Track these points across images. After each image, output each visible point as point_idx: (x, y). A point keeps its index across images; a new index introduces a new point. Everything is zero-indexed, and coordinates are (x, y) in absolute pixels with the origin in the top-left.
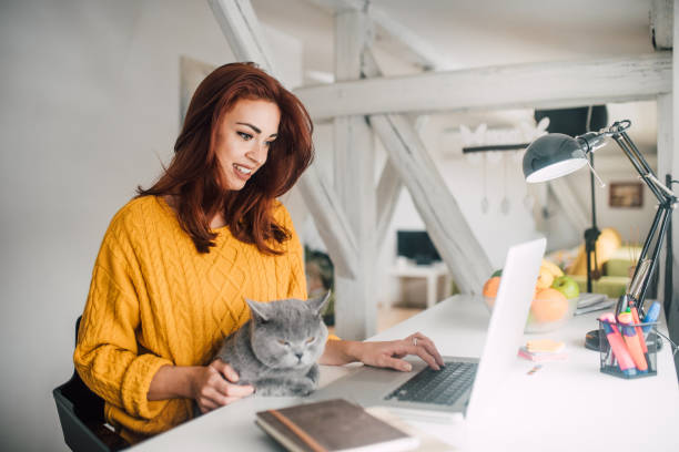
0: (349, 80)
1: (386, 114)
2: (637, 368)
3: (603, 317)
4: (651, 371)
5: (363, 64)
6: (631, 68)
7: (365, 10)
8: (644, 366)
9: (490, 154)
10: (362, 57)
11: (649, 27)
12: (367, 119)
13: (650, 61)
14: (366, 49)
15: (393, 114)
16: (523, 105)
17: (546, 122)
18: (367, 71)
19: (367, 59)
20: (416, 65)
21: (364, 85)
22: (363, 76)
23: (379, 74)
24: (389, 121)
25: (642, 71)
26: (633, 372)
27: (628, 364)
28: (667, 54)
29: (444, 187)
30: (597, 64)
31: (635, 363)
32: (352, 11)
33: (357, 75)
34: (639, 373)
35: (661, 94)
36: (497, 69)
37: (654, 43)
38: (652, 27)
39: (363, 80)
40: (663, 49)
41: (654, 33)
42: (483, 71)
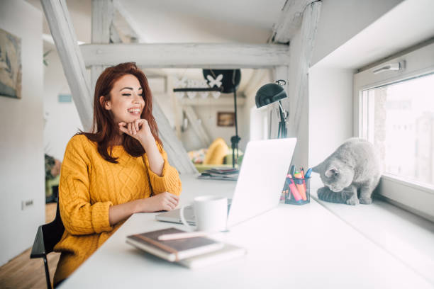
0: (102, 43)
2: (302, 200)
4: (308, 201)
5: (111, 34)
6: (265, 51)
8: (305, 199)
9: (189, 93)
10: (110, 29)
11: (272, 31)
13: (274, 49)
14: (112, 24)
17: (220, 77)
18: (113, 40)
19: (113, 31)
21: (112, 46)
22: (111, 42)
23: (121, 41)
25: (270, 53)
26: (301, 202)
27: (299, 198)
28: (284, 48)
29: (162, 113)
30: (249, 47)
31: (302, 197)
33: (108, 41)
34: (304, 202)
35: (279, 66)
36: (196, 45)
37: (273, 39)
38: (274, 31)
39: (112, 44)
40: (279, 43)
41: (276, 33)
42: (188, 45)
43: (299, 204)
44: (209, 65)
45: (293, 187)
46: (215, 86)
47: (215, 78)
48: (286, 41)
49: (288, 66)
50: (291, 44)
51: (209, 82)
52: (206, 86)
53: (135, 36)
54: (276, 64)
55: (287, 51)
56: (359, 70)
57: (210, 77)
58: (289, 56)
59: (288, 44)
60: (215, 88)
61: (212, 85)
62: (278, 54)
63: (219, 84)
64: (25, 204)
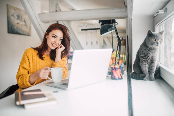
0: (53, 12)
1: (62, 21)
2: (119, 78)
3: (112, 67)
4: (122, 78)
5: (56, 8)
6: (120, 11)
8: (120, 77)
9: (88, 31)
10: (56, 6)
12: (58, 22)
14: (57, 4)
15: (64, 21)
16: (96, 19)
17: (101, 23)
18: (57, 10)
19: (57, 7)
20: (70, 9)
22: (56, 11)
23: (61, 11)
24: (63, 22)
25: (122, 11)
26: (118, 79)
27: (117, 77)
29: (77, 40)
30: (112, 9)
31: (118, 76)
33: (55, 11)
34: (119, 79)
36: (90, 10)
37: (125, 5)
38: (124, 1)
39: (56, 12)
42: (86, 10)
43: (116, 80)
45: (114, 71)
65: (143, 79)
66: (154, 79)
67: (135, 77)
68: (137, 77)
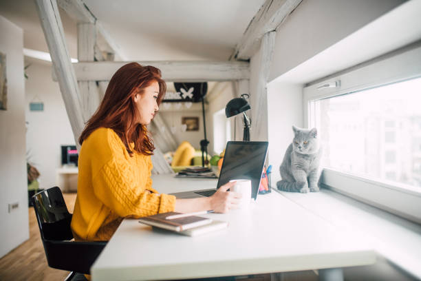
0: (87, 62)
2: (266, 190)
5: (95, 53)
6: (229, 67)
7: (95, 24)
10: (94, 48)
11: (234, 50)
12: (97, 83)
13: (237, 65)
14: (95, 44)
17: (192, 90)
18: (97, 58)
19: (97, 51)
21: (96, 64)
22: (95, 60)
25: (234, 69)
26: (264, 192)
28: (245, 64)
32: (89, 23)
33: (93, 59)
34: (267, 192)
35: (241, 80)
36: (170, 62)
37: (236, 56)
38: (237, 51)
39: (96, 63)
40: (241, 60)
41: (238, 52)
42: (164, 62)
43: (263, 194)
44: (181, 80)
46: (188, 97)
47: (187, 91)
48: (247, 59)
49: (249, 80)
50: (251, 61)
51: (181, 94)
52: (180, 98)
53: (110, 51)
54: (239, 78)
55: (248, 66)
56: (307, 85)
57: (182, 90)
58: (250, 71)
59: (248, 61)
60: (188, 99)
61: (184, 96)
62: (240, 70)
63: (191, 96)
64: (11, 207)
65: (299, 192)
66: (318, 189)
67: (289, 187)
68: (291, 187)
